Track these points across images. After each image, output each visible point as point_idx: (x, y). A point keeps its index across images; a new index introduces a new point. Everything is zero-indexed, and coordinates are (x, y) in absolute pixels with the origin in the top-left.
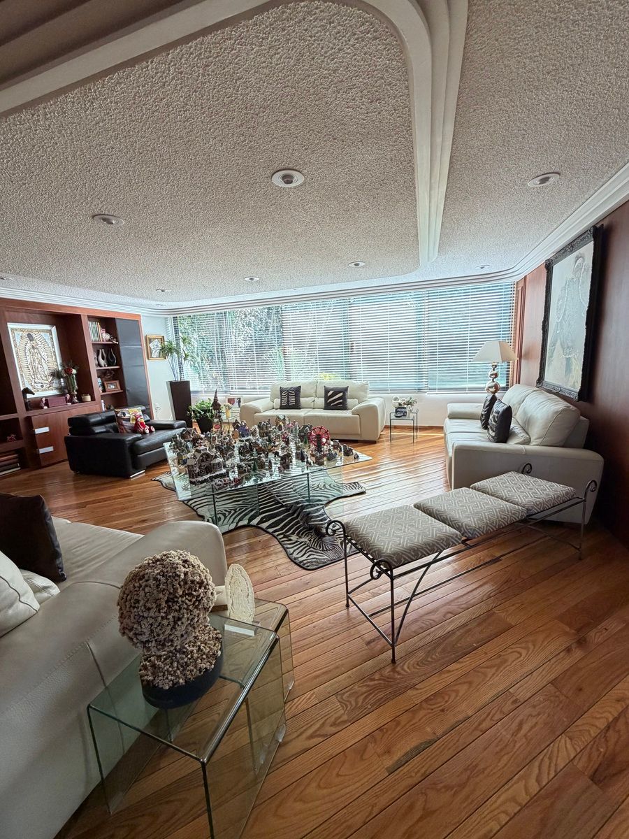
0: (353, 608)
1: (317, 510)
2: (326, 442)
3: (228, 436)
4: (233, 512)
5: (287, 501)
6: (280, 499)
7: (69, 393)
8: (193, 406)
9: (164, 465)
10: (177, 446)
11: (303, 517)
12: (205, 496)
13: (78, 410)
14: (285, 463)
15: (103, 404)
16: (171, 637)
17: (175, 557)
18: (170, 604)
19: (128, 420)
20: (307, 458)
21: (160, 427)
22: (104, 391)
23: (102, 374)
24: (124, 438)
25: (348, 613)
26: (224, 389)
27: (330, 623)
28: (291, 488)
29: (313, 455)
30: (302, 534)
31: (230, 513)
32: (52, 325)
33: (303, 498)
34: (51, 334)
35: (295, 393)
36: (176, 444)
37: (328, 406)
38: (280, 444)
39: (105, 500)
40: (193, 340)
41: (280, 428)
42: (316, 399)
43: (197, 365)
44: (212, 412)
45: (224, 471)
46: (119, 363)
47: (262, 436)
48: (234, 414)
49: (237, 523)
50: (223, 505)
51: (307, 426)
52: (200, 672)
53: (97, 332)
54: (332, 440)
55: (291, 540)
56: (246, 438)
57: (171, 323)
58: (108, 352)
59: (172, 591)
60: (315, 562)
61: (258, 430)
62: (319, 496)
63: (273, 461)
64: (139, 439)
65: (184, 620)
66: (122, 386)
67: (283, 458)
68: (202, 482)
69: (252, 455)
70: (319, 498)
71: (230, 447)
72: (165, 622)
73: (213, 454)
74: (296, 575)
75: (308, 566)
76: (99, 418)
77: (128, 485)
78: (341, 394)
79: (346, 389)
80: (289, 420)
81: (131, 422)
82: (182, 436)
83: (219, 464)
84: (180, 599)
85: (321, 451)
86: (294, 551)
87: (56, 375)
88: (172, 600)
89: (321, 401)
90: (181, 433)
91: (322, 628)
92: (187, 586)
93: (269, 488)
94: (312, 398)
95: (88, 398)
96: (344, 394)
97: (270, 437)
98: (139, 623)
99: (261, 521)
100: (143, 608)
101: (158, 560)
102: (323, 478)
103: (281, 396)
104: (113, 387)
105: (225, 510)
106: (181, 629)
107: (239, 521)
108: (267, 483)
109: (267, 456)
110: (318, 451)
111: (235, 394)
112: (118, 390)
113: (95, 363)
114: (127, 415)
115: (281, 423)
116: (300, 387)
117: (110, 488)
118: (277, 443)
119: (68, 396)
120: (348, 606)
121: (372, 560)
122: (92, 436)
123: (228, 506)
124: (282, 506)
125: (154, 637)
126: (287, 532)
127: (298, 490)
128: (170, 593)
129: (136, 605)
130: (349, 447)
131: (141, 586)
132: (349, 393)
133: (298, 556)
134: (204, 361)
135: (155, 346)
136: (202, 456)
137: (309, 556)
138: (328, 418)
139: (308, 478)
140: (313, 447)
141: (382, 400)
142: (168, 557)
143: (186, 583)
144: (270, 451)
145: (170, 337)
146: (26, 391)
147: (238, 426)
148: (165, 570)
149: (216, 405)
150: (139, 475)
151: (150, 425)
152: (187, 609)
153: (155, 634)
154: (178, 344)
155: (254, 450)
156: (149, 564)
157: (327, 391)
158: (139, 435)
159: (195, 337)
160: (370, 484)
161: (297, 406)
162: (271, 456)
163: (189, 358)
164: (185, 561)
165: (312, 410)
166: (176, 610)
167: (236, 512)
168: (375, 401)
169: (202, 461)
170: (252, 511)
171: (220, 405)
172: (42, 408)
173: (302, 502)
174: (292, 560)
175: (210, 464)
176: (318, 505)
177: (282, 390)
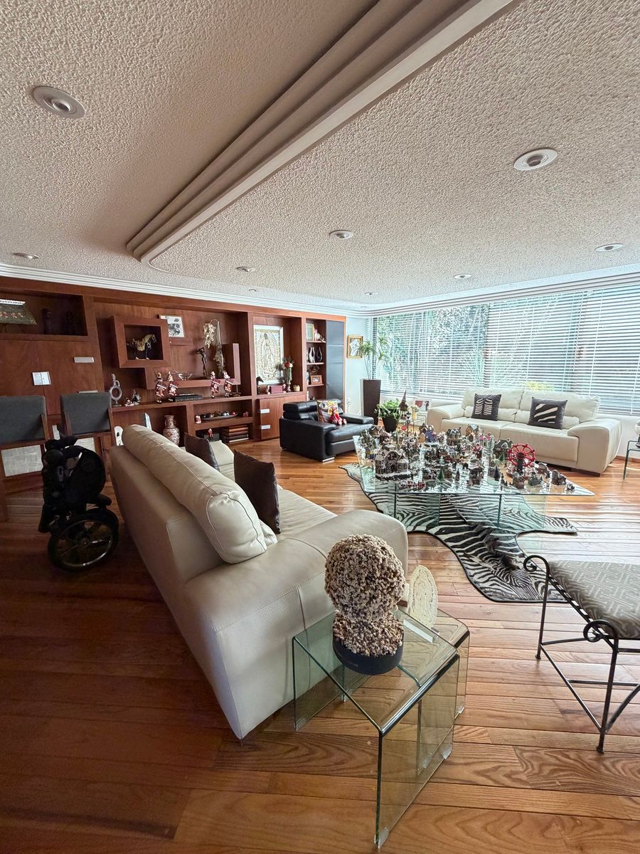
0: (544, 663)
1: (507, 538)
2: (529, 464)
3: (415, 438)
4: (411, 515)
5: (470, 519)
6: (464, 515)
7: (286, 383)
8: (381, 405)
9: (353, 456)
10: (366, 440)
11: (489, 541)
12: (387, 492)
13: (291, 398)
14: (476, 477)
15: (308, 395)
16: (366, 610)
17: (375, 541)
18: (368, 581)
19: (326, 411)
20: (503, 477)
21: (351, 421)
22: (310, 383)
23: (311, 369)
24: (322, 426)
25: (537, 666)
26: (413, 391)
27: (513, 667)
28: (476, 506)
29: (510, 476)
30: (486, 559)
31: (408, 515)
32: (281, 326)
33: (491, 520)
34: (279, 334)
35: (493, 402)
36: (365, 438)
37: (534, 422)
38: (469, 456)
39: (303, 476)
40: (388, 340)
41: (471, 439)
42: (519, 411)
43: (389, 365)
44: (398, 413)
45: (408, 473)
46: (324, 360)
47: (449, 443)
48: (421, 417)
49: (415, 527)
50: (403, 506)
51: (506, 441)
52: (383, 652)
53: (311, 333)
54: (537, 462)
55: (472, 561)
56: (432, 444)
57: (370, 324)
58: (317, 350)
59: (371, 570)
60: (499, 593)
61: (446, 437)
62: (511, 523)
63: (461, 472)
64: (333, 429)
65: (378, 600)
66: (324, 381)
67: (474, 472)
68: (388, 479)
69: (438, 462)
70: (511, 525)
71: (416, 451)
72: (363, 595)
73: (400, 454)
74: (474, 600)
75: (490, 596)
76: (305, 407)
77: (320, 468)
78: (555, 409)
79: (564, 404)
80: (483, 432)
81: (328, 413)
82: (371, 432)
83: (405, 464)
84: (377, 580)
85: (522, 473)
86: (476, 574)
87: (279, 368)
88: (370, 578)
89: (526, 415)
90: (370, 429)
91: (503, 668)
92: (384, 571)
93: (451, 500)
94: (514, 411)
95: (298, 388)
96: (560, 409)
97: (459, 447)
98: (342, 588)
99: (440, 532)
100: (347, 576)
101: (360, 540)
102: (518, 503)
103: (476, 403)
104: (317, 381)
105: (404, 512)
106: (375, 606)
107: (417, 525)
108: (450, 494)
109: (454, 466)
110: (518, 471)
111: (423, 397)
112: (321, 384)
113: (307, 358)
114: (326, 407)
115: (472, 434)
116: (500, 395)
117: (307, 467)
118: (466, 455)
119: (285, 385)
120: (538, 657)
121: (586, 618)
122: (297, 421)
123: (407, 508)
124: (465, 523)
125: (352, 605)
126: (468, 551)
127: (484, 510)
128: (370, 572)
129: (342, 572)
130: (561, 474)
131: (346, 557)
132: (567, 408)
133: (479, 580)
134: (396, 362)
135: (355, 345)
136: (390, 454)
137: (491, 585)
138: (533, 435)
139: (500, 499)
140: (510, 466)
141: (618, 422)
142: (369, 540)
143: (383, 568)
144: (458, 461)
145: (368, 338)
146: (259, 379)
147: (424, 430)
148: (367, 551)
149: (403, 406)
150: (329, 461)
151: (343, 418)
152: (382, 592)
153: (353, 602)
154: (375, 345)
155: (442, 457)
156: (353, 541)
157: (535, 403)
158: (334, 426)
159: (391, 337)
160: (585, 525)
161: (493, 417)
162: (459, 467)
163: (383, 358)
164: (383, 549)
165: (512, 423)
166: (372, 589)
167: (414, 516)
168: (606, 422)
169: (389, 459)
170: (431, 519)
171: (407, 406)
172: (267, 393)
173: (488, 524)
174: (471, 583)
175: (397, 463)
176: (509, 532)
177: (477, 398)
